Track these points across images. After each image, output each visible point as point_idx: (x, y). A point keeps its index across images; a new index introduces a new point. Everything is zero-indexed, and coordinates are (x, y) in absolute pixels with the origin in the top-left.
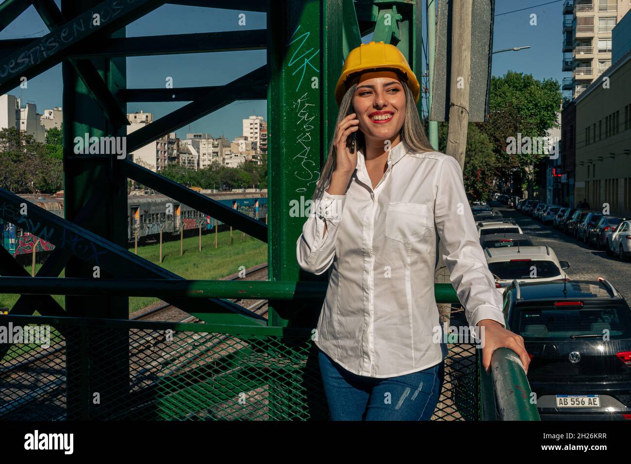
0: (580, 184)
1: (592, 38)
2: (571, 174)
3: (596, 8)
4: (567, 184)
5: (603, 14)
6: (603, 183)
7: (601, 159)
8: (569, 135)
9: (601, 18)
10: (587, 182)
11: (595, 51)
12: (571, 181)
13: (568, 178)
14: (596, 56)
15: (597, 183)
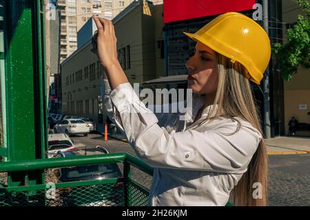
0: (64, 103)
1: (66, 36)
2: (60, 99)
3: (67, 22)
4: (58, 103)
5: (71, 25)
6: (75, 102)
7: (74, 91)
8: (58, 81)
9: (70, 27)
10: (68, 103)
11: (68, 42)
12: (60, 102)
13: (59, 100)
14: (68, 44)
15: (73, 102)
